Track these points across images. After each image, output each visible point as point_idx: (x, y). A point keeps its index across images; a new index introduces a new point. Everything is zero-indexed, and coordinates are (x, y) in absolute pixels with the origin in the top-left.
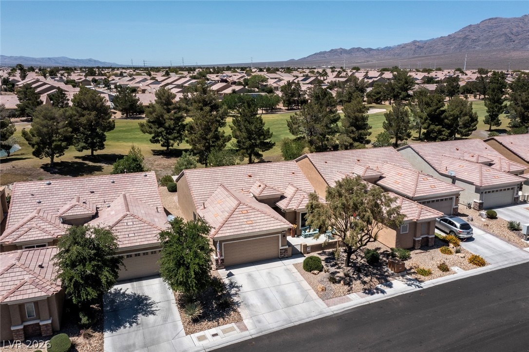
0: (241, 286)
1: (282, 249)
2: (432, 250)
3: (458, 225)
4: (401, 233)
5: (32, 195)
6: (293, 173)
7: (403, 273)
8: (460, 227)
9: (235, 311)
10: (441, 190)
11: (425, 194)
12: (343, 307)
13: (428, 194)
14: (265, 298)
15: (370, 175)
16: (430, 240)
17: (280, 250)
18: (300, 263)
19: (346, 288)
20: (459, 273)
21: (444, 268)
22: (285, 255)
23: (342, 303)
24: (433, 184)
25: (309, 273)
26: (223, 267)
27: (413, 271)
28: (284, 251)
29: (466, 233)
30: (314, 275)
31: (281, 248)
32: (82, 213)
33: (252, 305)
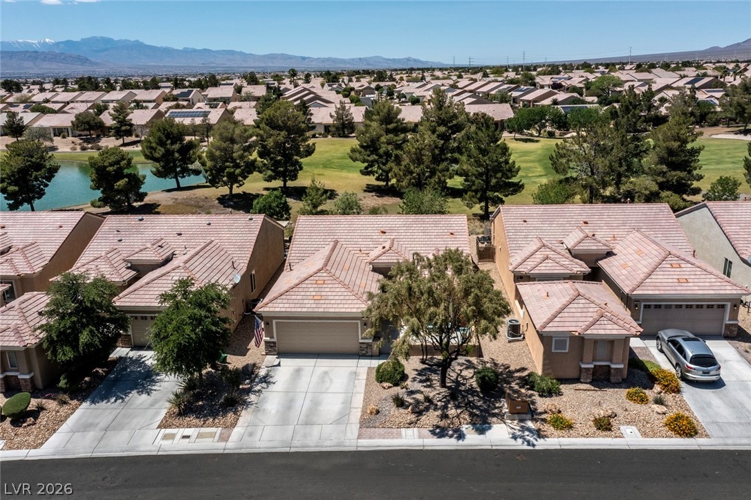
0: (274, 383)
1: (363, 343)
2: (612, 390)
3: (690, 354)
4: (553, 351)
5: (118, 231)
6: (452, 234)
7: (524, 416)
8: (692, 358)
9: (235, 413)
10: (697, 288)
11: (657, 292)
12: (379, 445)
13: (662, 292)
14: (288, 406)
15: (586, 248)
16: (612, 371)
17: (360, 343)
18: (374, 368)
19: (413, 417)
20: (629, 437)
21: (604, 425)
22: (367, 352)
23: (383, 438)
24: (687, 277)
25: (378, 384)
26: (275, 353)
27: (544, 416)
28: (365, 346)
29: (701, 373)
30: (381, 389)
31: (361, 341)
32: (148, 258)
33: (264, 410)
